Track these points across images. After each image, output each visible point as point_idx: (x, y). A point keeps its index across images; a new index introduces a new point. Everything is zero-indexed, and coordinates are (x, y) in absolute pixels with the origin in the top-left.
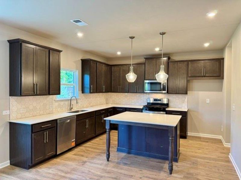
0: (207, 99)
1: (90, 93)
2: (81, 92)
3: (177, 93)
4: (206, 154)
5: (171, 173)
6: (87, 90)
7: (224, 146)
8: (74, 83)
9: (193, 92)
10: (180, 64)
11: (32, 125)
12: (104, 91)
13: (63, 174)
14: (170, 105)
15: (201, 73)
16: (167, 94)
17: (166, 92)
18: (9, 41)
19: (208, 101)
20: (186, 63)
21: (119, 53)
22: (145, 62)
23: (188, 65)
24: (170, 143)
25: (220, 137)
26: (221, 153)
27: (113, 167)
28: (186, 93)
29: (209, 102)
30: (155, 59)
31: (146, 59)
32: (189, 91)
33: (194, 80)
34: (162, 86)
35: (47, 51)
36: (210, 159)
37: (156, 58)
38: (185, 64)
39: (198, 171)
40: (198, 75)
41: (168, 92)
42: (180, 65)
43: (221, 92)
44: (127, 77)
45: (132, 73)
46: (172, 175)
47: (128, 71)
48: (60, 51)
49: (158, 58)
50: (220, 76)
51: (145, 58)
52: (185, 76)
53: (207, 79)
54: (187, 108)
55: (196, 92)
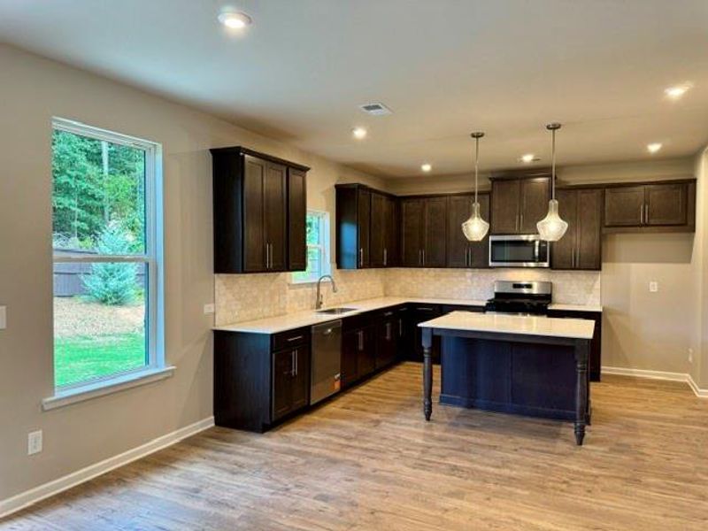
0: (651, 283)
1: (358, 268)
2: (335, 265)
3: (575, 269)
4: (656, 411)
5: (580, 443)
6: (349, 261)
7: (698, 395)
8: (318, 243)
9: (617, 265)
10: (583, 193)
11: (272, 335)
12: (385, 263)
13: (343, 441)
14: (557, 296)
15: (637, 216)
16: (549, 270)
17: (546, 264)
18: (212, 151)
19: (654, 287)
20: (598, 192)
21: (426, 168)
22: (489, 189)
23: (603, 195)
24: (579, 375)
25: (686, 378)
26: (690, 409)
27: (446, 431)
28: (599, 269)
29: (656, 290)
30: (517, 182)
31: (494, 180)
32: (605, 262)
33: (618, 235)
34: (537, 250)
35: (284, 169)
36: (664, 419)
37: (521, 179)
38: (595, 194)
39: (642, 441)
40: (630, 221)
41: (551, 267)
42: (583, 196)
43: (689, 265)
44: (464, 229)
45: (476, 218)
46: (583, 446)
47: (468, 215)
48: (305, 170)
49: (525, 178)
50: (686, 224)
51: (490, 179)
52: (596, 224)
53: (655, 232)
54: (599, 303)
55: (623, 265)
